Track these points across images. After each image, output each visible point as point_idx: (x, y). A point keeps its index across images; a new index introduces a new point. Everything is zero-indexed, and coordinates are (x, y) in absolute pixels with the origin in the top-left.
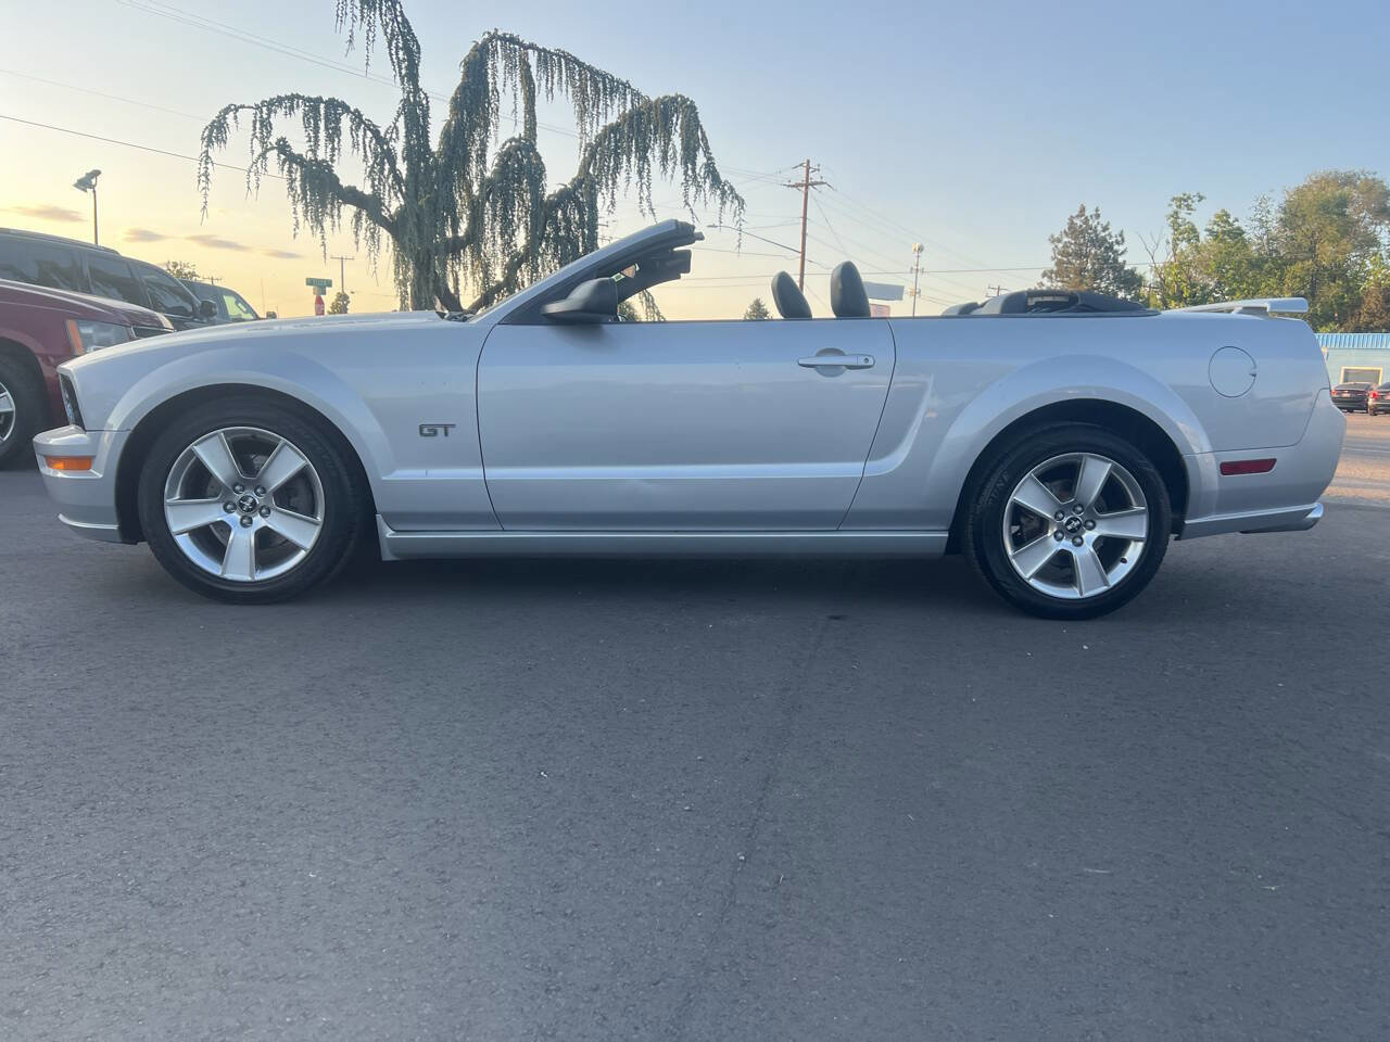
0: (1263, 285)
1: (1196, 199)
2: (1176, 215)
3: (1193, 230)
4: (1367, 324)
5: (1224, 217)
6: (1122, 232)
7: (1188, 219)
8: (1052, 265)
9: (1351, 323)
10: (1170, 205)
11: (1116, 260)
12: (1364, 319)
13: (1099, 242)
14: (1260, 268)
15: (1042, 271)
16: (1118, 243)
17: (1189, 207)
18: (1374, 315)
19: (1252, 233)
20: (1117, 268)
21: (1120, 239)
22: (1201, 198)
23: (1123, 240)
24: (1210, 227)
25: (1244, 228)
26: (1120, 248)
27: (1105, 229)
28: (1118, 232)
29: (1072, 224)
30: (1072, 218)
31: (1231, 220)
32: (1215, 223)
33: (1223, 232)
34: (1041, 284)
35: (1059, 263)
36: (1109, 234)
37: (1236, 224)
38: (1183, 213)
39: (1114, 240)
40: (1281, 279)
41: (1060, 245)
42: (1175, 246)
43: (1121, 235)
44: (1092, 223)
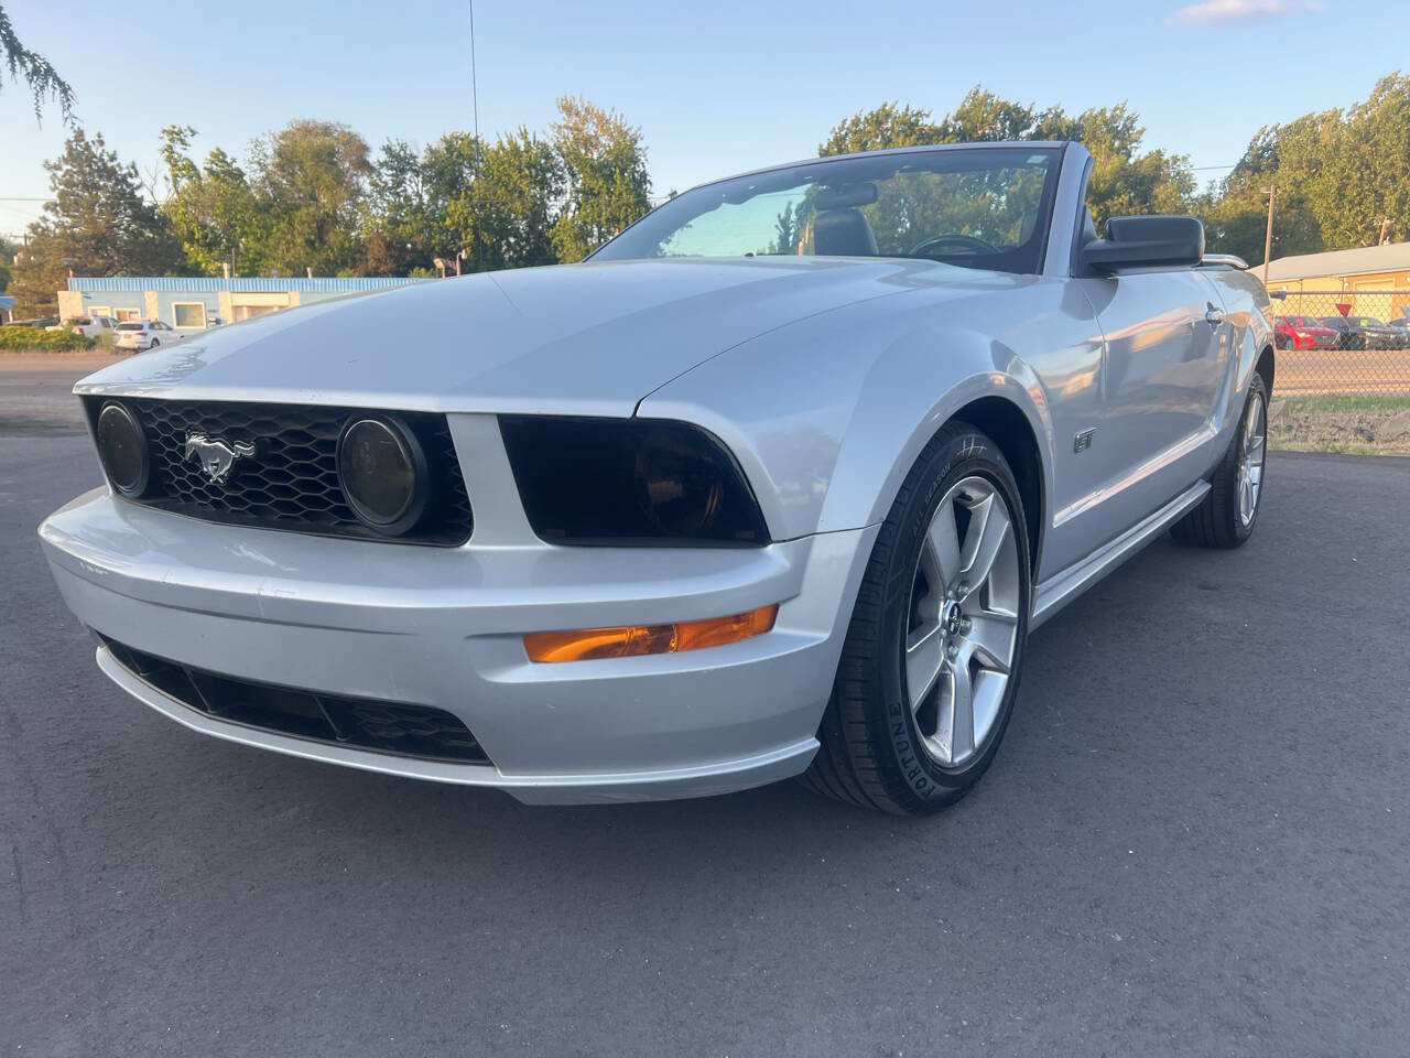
0: (275, 230)
1: (189, 133)
2: (170, 149)
3: (192, 167)
4: (376, 269)
5: (219, 156)
6: (134, 163)
7: (185, 154)
8: (54, 197)
9: (362, 267)
10: (162, 138)
11: (132, 194)
12: (372, 264)
13: (110, 173)
14: (267, 211)
15: (44, 203)
16: (131, 176)
17: (183, 142)
18: (379, 261)
19: (252, 175)
20: (135, 203)
21: (132, 171)
22: (194, 133)
23: (136, 172)
24: (209, 166)
25: (244, 170)
26: (135, 181)
27: (113, 158)
28: (129, 163)
29: (70, 149)
30: (69, 143)
31: (229, 160)
32: (212, 162)
33: (223, 172)
34: (44, 219)
35: (62, 195)
36: (118, 165)
37: (234, 165)
38: (178, 148)
39: (125, 171)
40: (290, 224)
41: (60, 174)
42: (176, 182)
43: (133, 167)
44: (97, 150)
